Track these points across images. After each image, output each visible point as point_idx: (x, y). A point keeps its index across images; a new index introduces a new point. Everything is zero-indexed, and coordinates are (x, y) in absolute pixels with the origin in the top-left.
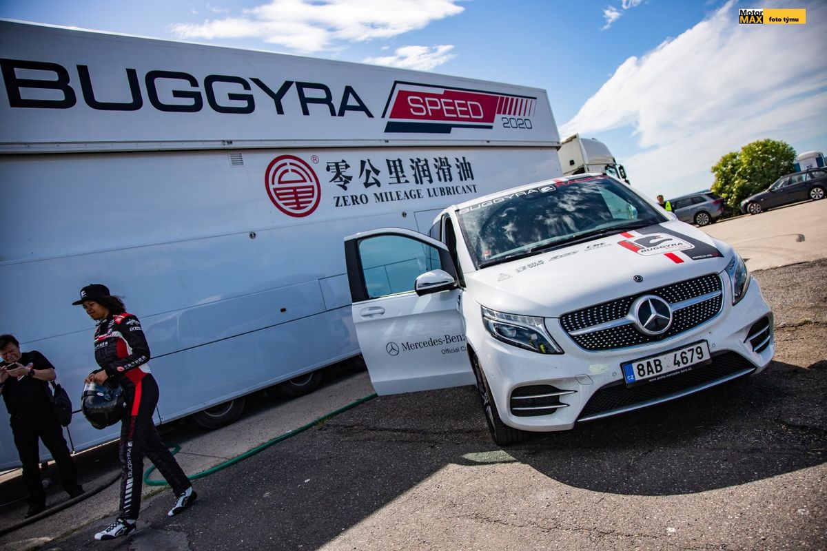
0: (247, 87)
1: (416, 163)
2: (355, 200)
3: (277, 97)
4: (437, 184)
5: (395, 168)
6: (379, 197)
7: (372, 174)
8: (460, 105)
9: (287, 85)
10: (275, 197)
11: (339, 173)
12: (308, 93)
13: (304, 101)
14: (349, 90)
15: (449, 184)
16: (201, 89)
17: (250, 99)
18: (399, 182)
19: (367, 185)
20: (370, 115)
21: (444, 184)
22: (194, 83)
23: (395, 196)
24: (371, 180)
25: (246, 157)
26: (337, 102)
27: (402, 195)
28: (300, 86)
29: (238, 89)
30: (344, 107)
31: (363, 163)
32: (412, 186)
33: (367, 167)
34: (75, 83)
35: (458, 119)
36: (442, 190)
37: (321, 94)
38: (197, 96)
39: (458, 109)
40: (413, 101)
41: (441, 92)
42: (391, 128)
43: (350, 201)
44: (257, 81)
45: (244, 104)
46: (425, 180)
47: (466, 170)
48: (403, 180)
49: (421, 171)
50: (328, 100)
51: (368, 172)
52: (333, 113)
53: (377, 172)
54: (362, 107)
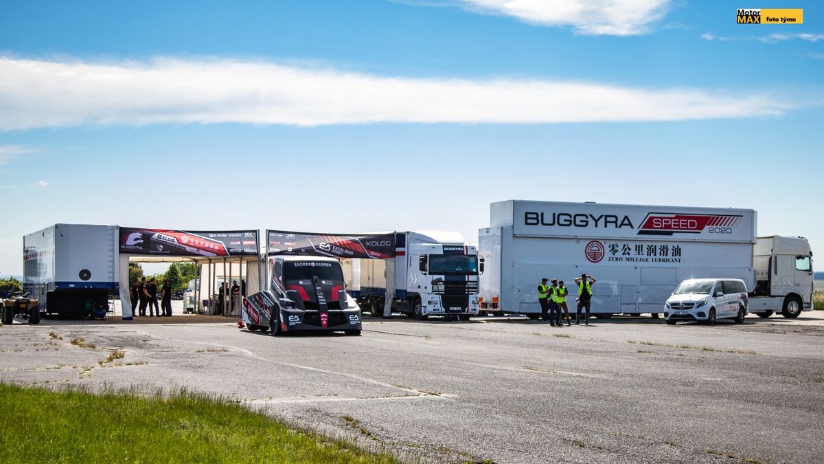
0: (587, 217)
1: (649, 248)
2: (617, 259)
3: (596, 221)
4: (658, 256)
5: (639, 249)
6: (628, 259)
7: (628, 250)
8: (682, 222)
9: (602, 216)
10: (587, 254)
11: (613, 248)
12: (609, 219)
13: (606, 222)
14: (626, 217)
15: (665, 257)
16: (572, 219)
17: (587, 222)
18: (639, 254)
19: (624, 254)
20: (632, 227)
21: (662, 257)
22: (571, 217)
23: (635, 259)
24: (626, 252)
25: (581, 241)
26: (619, 223)
27: (639, 259)
28: (606, 216)
29: (584, 218)
30: (622, 224)
31: (625, 245)
32: (645, 256)
33: (626, 247)
34: (540, 218)
35: (680, 229)
36: (660, 260)
37: (614, 219)
38: (571, 221)
39: (681, 224)
40: (655, 221)
41: (674, 216)
42: (641, 233)
43: (615, 259)
44: (591, 216)
45: (585, 224)
46: (652, 254)
47: (677, 251)
48: (641, 253)
49: (652, 250)
50: (616, 222)
51: (626, 249)
52: (616, 227)
53: (630, 249)
54: (630, 224)
